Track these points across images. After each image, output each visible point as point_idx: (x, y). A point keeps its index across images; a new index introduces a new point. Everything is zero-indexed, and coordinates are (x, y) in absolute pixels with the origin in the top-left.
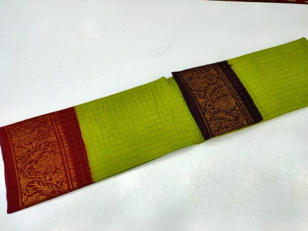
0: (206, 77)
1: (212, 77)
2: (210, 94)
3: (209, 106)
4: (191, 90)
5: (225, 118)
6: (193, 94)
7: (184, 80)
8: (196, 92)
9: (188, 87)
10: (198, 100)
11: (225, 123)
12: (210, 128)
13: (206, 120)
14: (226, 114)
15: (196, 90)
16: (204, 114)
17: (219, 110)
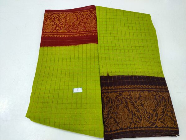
0: (117, 106)
1: (118, 100)
2: (137, 111)
3: (149, 118)
4: (129, 128)
5: (163, 109)
6: (134, 128)
7: (117, 130)
8: (133, 124)
9: (125, 129)
10: (141, 126)
11: (168, 111)
12: (171, 128)
13: (162, 127)
14: (159, 106)
15: (131, 123)
16: (157, 127)
17: (154, 111)
